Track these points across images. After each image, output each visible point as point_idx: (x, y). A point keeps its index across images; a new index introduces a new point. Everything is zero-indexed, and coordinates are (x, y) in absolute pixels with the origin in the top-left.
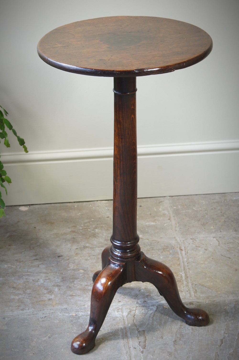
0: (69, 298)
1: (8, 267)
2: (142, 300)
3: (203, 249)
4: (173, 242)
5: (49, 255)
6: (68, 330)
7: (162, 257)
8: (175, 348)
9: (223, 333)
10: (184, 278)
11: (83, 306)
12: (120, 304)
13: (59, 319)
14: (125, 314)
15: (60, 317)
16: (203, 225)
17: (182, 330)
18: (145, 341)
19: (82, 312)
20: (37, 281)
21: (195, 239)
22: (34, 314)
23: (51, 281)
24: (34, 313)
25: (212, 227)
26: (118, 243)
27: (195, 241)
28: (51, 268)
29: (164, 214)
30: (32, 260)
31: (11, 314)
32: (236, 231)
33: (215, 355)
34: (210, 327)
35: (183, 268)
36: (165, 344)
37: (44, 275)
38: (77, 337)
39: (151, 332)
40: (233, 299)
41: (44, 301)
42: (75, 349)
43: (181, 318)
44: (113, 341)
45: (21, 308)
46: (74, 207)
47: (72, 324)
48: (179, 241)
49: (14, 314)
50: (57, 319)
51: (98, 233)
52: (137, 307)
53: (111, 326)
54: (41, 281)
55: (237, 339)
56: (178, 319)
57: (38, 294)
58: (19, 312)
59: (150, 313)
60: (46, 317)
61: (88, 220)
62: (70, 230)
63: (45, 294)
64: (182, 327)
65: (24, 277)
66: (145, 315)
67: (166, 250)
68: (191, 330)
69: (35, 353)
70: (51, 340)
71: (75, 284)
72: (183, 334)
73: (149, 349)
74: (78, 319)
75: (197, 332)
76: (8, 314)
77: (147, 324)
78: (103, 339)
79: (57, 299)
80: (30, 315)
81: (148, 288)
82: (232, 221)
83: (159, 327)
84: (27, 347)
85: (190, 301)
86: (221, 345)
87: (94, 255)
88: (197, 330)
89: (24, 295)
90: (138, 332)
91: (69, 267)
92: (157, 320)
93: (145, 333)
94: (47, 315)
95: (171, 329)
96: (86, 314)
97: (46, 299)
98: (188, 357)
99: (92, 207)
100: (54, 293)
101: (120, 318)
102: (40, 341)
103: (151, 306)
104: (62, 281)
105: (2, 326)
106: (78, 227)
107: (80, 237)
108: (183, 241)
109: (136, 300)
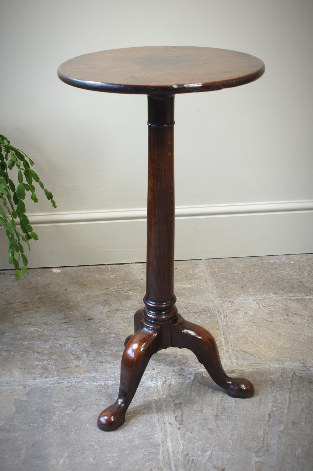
0: (98, 364)
1: (35, 330)
2: (179, 368)
3: (243, 312)
4: (211, 305)
5: (79, 318)
6: (95, 402)
7: (199, 321)
8: (217, 424)
9: (270, 406)
10: (223, 343)
11: (114, 375)
12: (154, 372)
13: (86, 388)
14: (160, 383)
15: (87, 387)
16: (242, 287)
17: (224, 403)
18: (183, 416)
19: (112, 380)
20: (64, 346)
21: (234, 302)
22: (58, 383)
23: (79, 346)
24: (58, 381)
25: (251, 290)
26: (152, 304)
27: (233, 304)
28: (81, 332)
29: (201, 277)
30: (60, 323)
31: (33, 383)
32: (276, 293)
33: (263, 433)
34: (255, 399)
35: (222, 333)
36: (205, 419)
37: (72, 339)
38: (104, 411)
39: (189, 404)
40: (279, 366)
41: (70, 368)
42: (102, 425)
43: (222, 389)
44: (146, 415)
45: (45, 376)
46: (108, 269)
47: (100, 395)
48: (217, 304)
49: (36, 382)
50: (83, 388)
51: (132, 296)
52: (173, 376)
53: (144, 398)
54: (69, 346)
55: (287, 413)
56: (219, 390)
57: (65, 361)
58: (42, 380)
59: (188, 383)
60: (71, 386)
61: (122, 282)
62: (102, 292)
63: (72, 360)
64: (224, 399)
65: (51, 341)
66: (182, 385)
67: (204, 313)
68: (234, 403)
69: (56, 429)
70: (76, 413)
71: (105, 349)
72: (225, 407)
73: (188, 425)
74: (108, 389)
75: (241, 405)
76: (30, 383)
77: (184, 394)
78: (134, 412)
79: (85, 366)
80: (54, 384)
81: (185, 354)
82: (271, 284)
83: (198, 399)
84: (48, 422)
85: (232, 369)
86: (269, 421)
87: (126, 319)
88: (241, 402)
89: (50, 361)
90: (175, 404)
91: (100, 331)
92: (195, 391)
93: (182, 406)
94: (72, 384)
95: (211, 401)
96: (116, 383)
97: (73, 366)
98: (232, 435)
99: (127, 270)
100: (82, 360)
101: (154, 388)
102: (63, 414)
103: (189, 375)
104: (91, 346)
105: (22, 396)
106: (111, 289)
107: (113, 299)
108: (222, 304)
109: (172, 368)
